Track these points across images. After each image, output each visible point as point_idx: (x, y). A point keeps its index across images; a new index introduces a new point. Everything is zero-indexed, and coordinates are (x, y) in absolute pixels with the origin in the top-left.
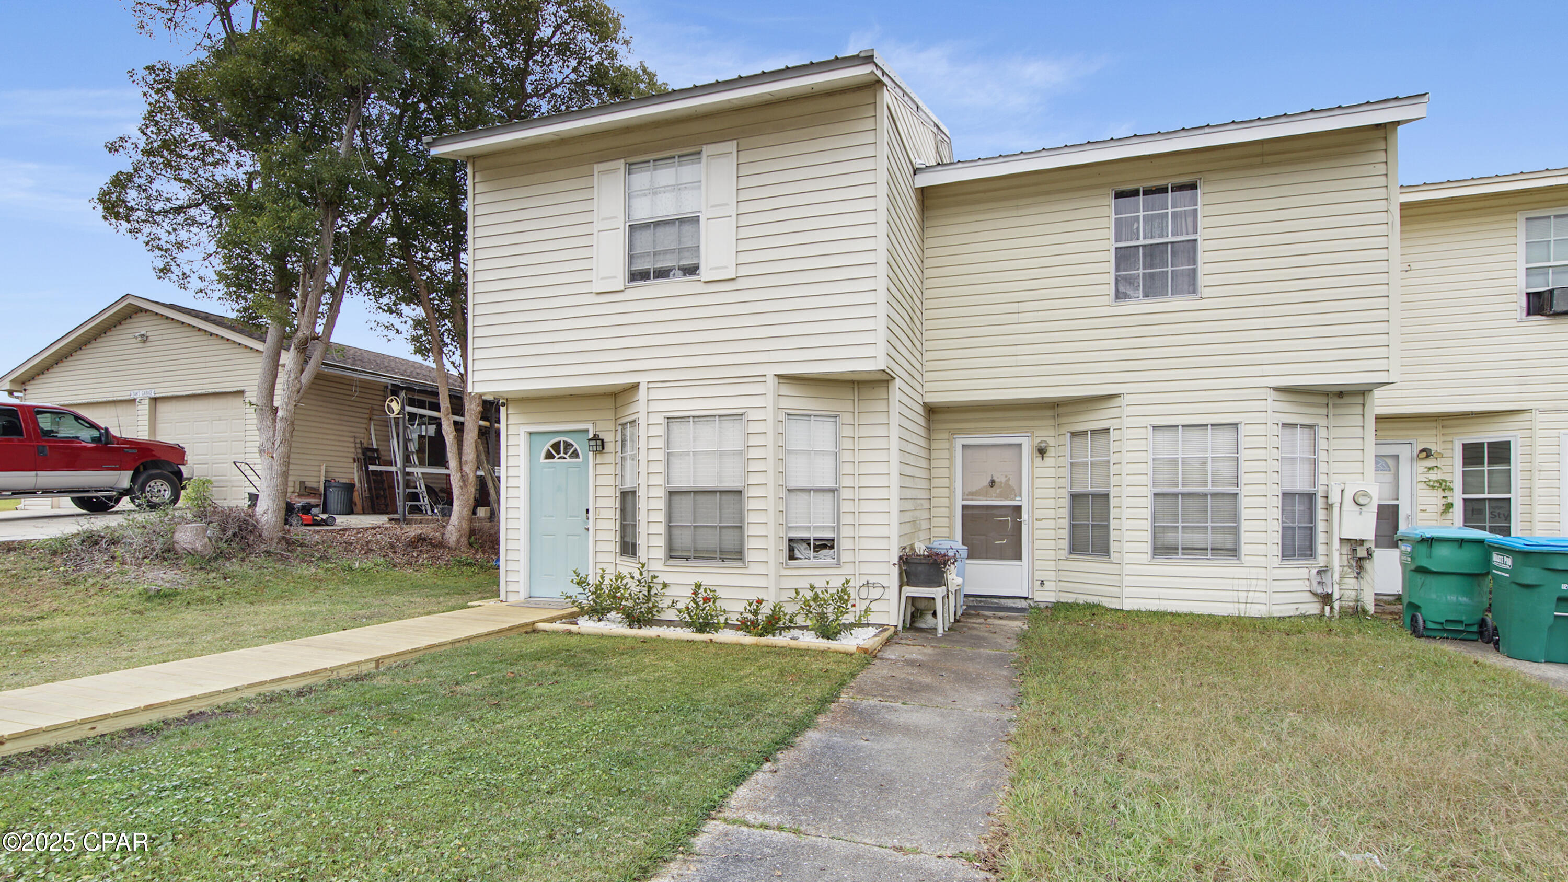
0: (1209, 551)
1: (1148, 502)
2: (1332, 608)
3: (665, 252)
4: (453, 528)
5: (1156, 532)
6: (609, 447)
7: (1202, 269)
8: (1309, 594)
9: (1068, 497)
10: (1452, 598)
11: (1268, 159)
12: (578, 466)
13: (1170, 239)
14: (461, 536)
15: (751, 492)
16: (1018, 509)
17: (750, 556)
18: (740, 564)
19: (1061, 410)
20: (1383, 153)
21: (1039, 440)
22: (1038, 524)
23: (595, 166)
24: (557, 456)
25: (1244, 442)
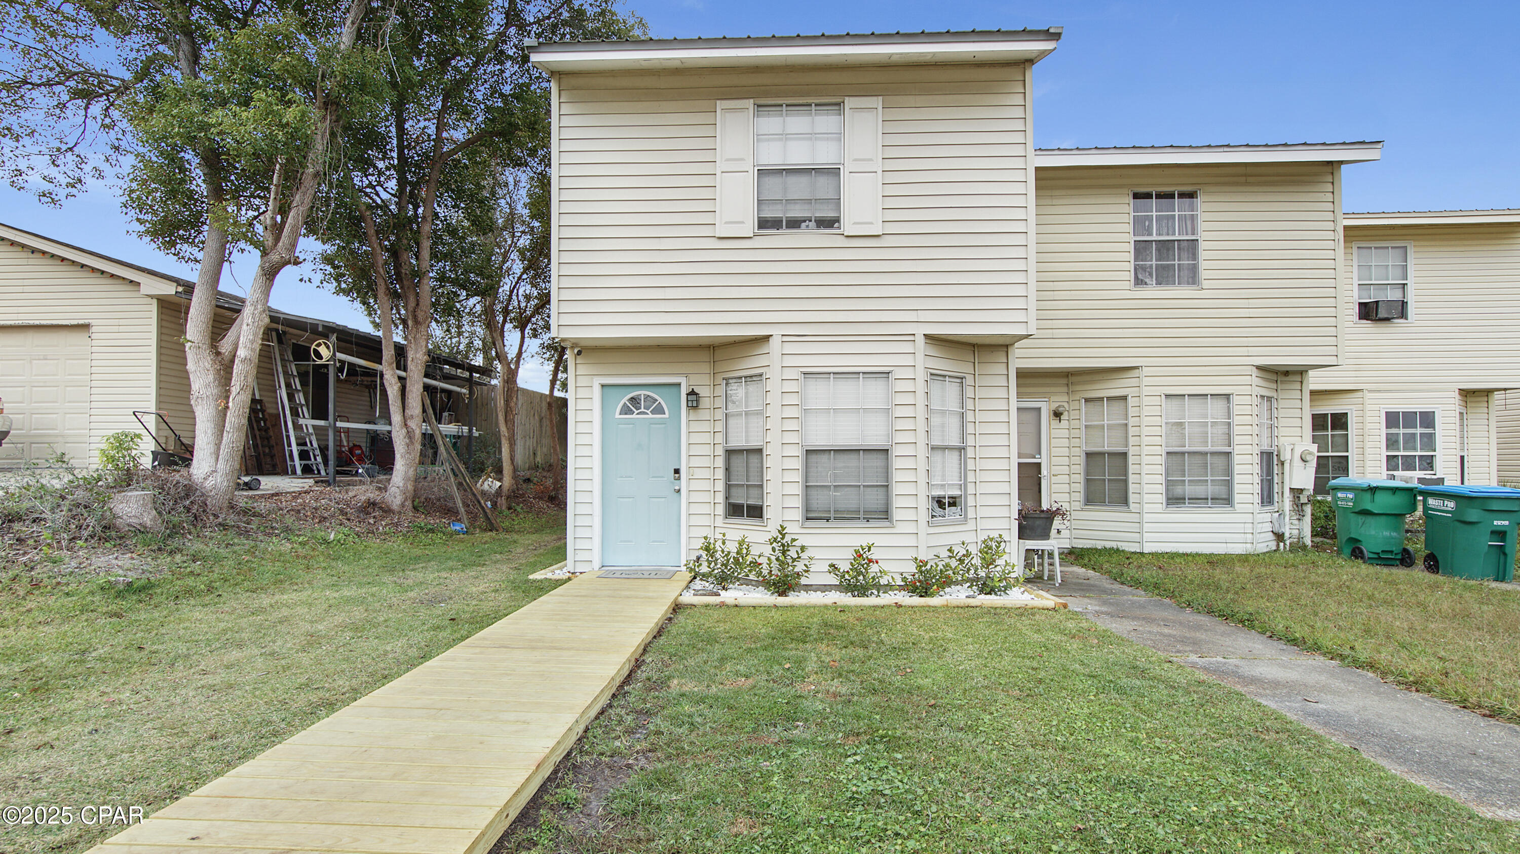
0: (1209, 501)
1: (1161, 460)
2: (1285, 544)
3: (794, 201)
4: (397, 490)
5: (1169, 484)
6: (705, 403)
7: (1203, 265)
8: (1271, 534)
9: (1083, 456)
10: (1387, 533)
11: (1250, 179)
12: (663, 422)
13: (1177, 237)
14: (406, 499)
15: (897, 451)
16: (1039, 465)
17: (897, 515)
18: (887, 524)
19: (1072, 379)
20: (1330, 185)
21: (1057, 405)
22: (1054, 479)
23: (718, 102)
24: (636, 412)
25: (1236, 410)
